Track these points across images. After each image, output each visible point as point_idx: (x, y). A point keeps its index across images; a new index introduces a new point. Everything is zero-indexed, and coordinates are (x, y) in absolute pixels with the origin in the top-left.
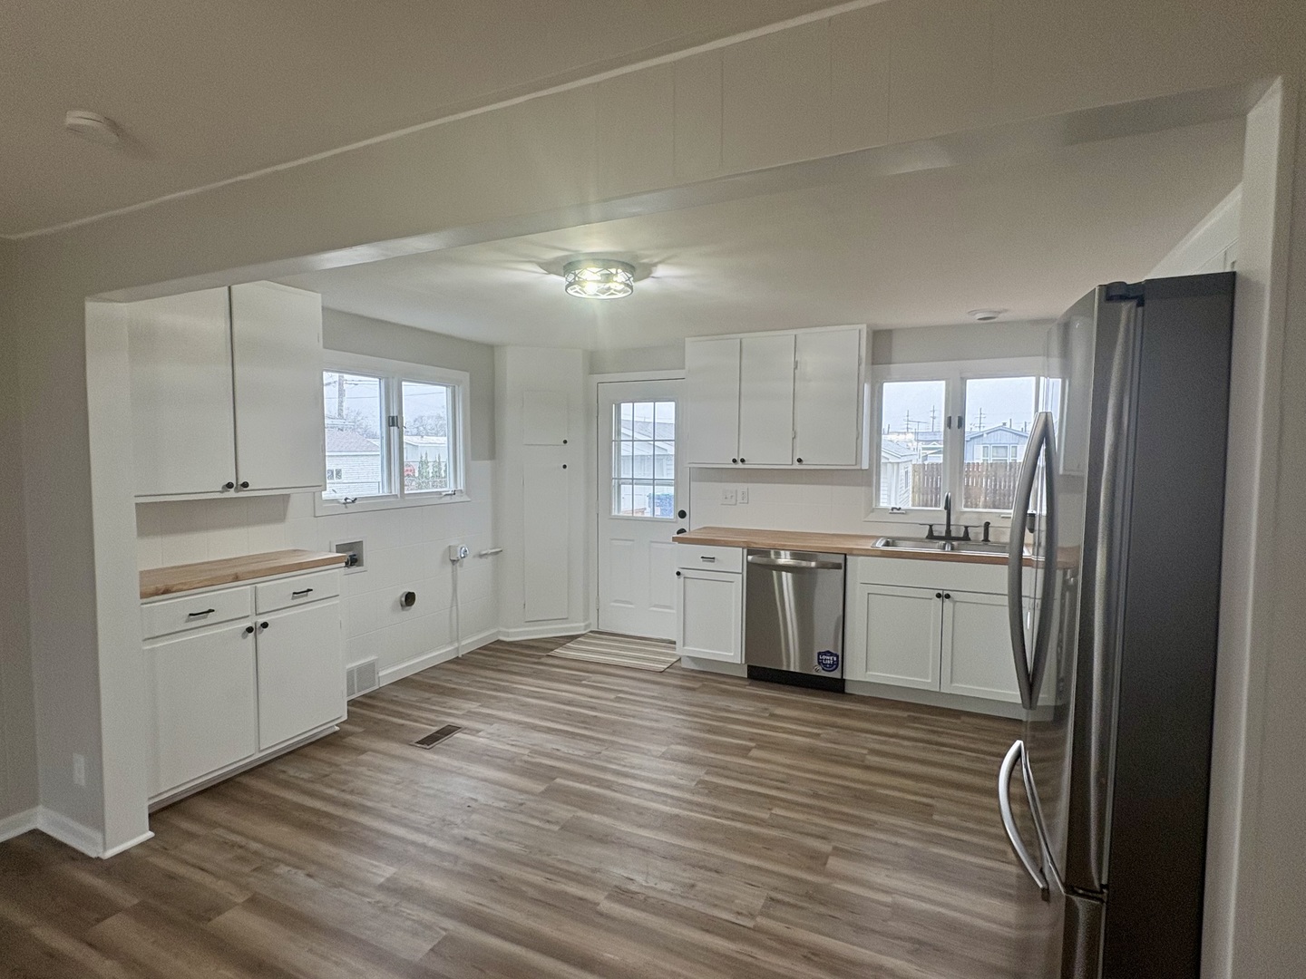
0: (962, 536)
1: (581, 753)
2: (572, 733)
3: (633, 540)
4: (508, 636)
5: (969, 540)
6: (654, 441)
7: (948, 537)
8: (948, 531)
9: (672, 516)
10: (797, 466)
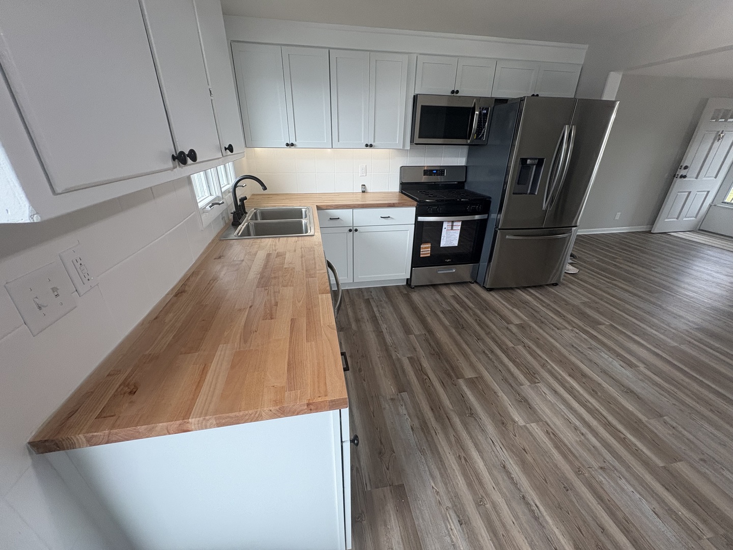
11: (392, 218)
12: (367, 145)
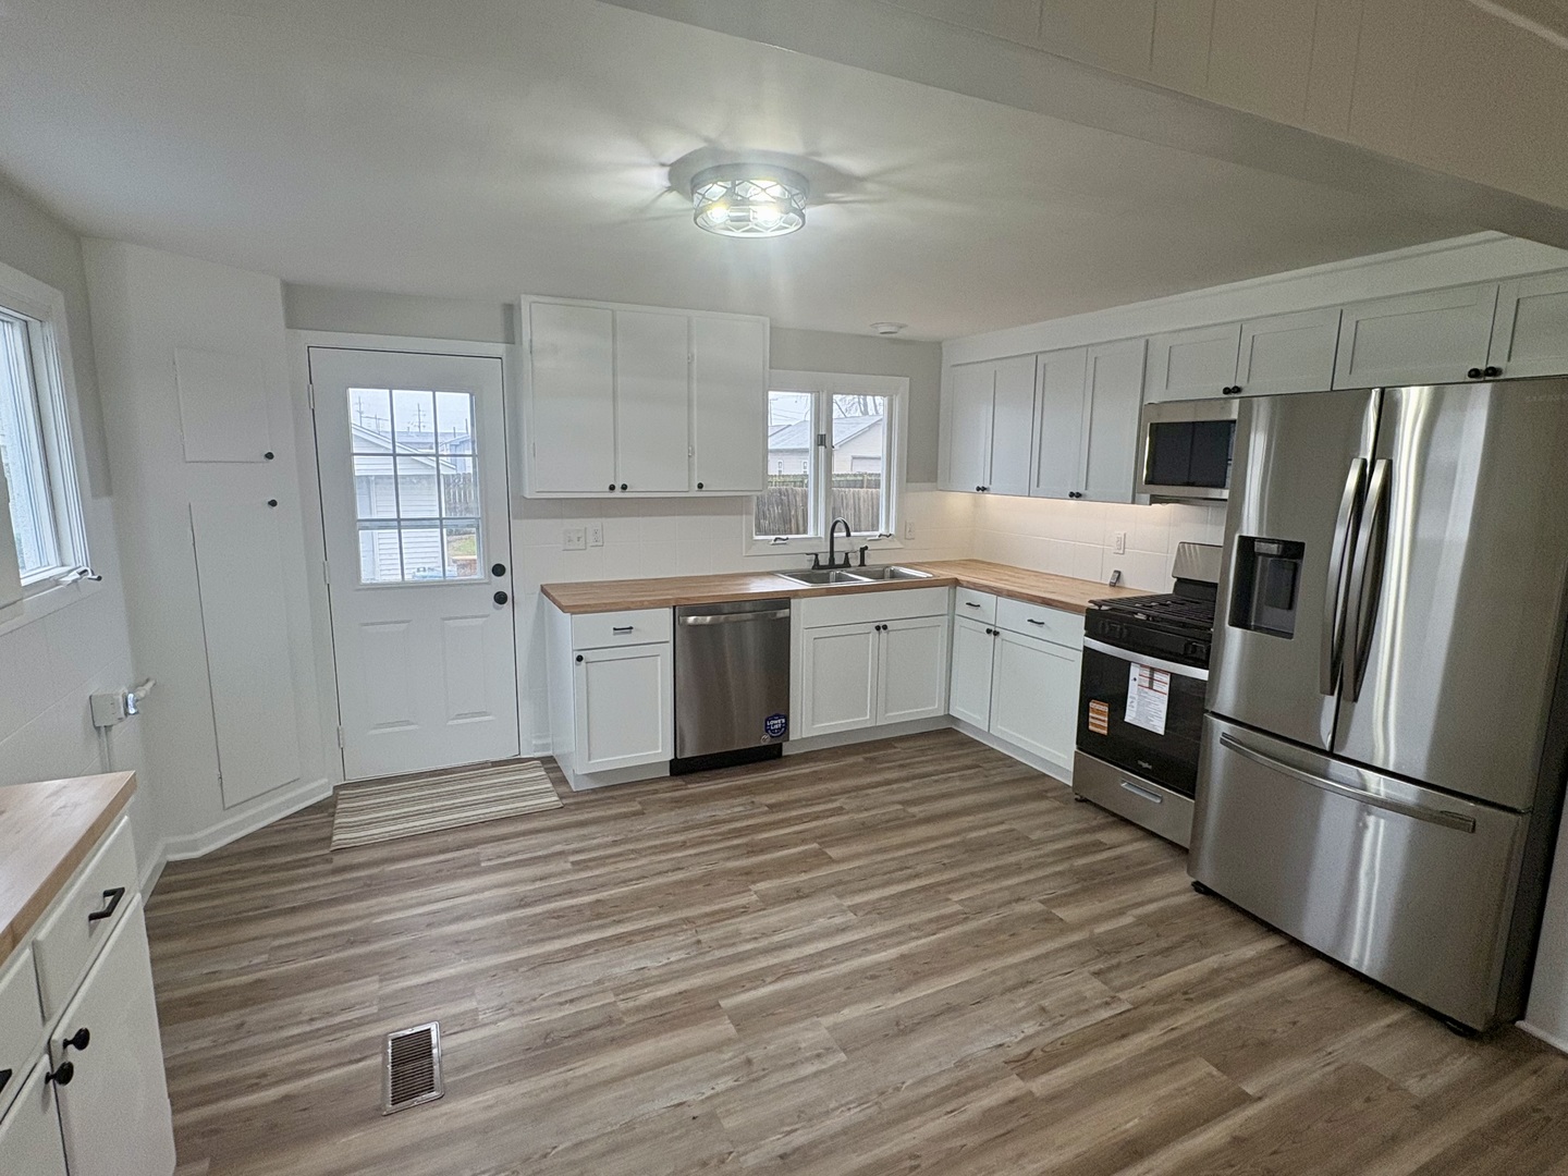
0: (842, 562)
1: (681, 955)
2: (619, 937)
3: (408, 622)
4: (196, 849)
5: (850, 566)
6: (437, 456)
7: (832, 565)
8: (832, 559)
9: (480, 573)
10: (695, 493)
11: (1049, 628)
12: (1072, 495)
